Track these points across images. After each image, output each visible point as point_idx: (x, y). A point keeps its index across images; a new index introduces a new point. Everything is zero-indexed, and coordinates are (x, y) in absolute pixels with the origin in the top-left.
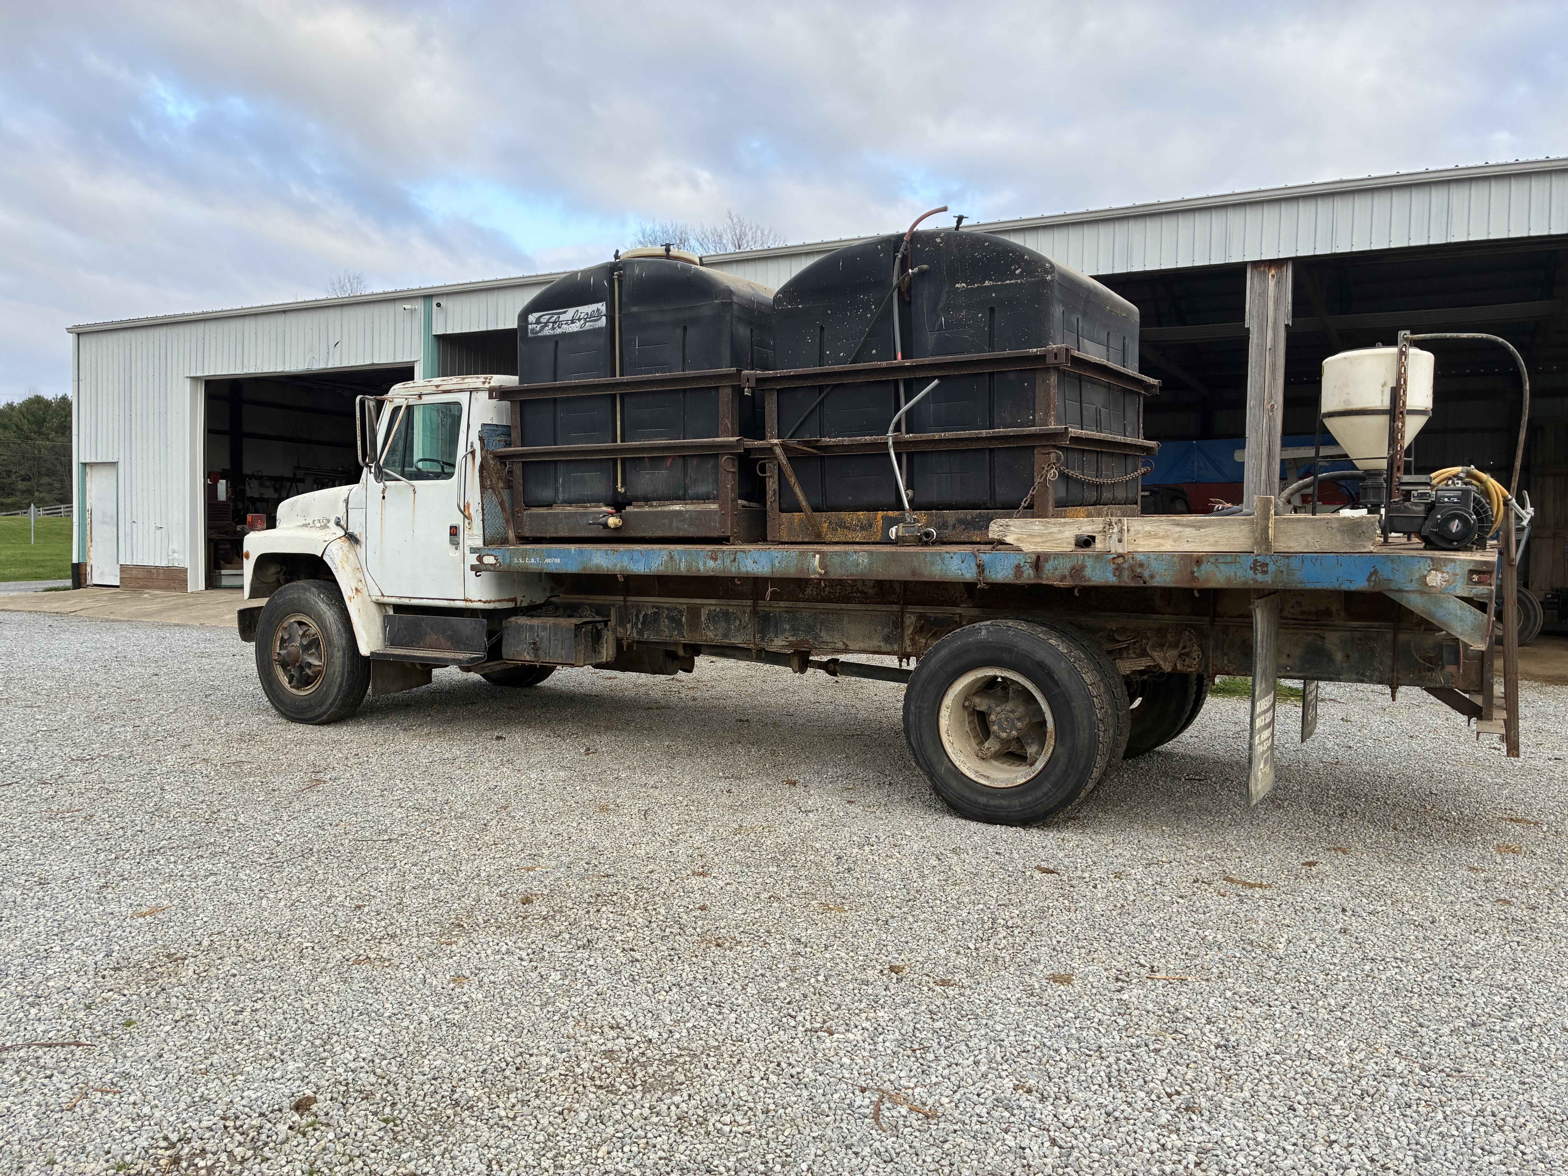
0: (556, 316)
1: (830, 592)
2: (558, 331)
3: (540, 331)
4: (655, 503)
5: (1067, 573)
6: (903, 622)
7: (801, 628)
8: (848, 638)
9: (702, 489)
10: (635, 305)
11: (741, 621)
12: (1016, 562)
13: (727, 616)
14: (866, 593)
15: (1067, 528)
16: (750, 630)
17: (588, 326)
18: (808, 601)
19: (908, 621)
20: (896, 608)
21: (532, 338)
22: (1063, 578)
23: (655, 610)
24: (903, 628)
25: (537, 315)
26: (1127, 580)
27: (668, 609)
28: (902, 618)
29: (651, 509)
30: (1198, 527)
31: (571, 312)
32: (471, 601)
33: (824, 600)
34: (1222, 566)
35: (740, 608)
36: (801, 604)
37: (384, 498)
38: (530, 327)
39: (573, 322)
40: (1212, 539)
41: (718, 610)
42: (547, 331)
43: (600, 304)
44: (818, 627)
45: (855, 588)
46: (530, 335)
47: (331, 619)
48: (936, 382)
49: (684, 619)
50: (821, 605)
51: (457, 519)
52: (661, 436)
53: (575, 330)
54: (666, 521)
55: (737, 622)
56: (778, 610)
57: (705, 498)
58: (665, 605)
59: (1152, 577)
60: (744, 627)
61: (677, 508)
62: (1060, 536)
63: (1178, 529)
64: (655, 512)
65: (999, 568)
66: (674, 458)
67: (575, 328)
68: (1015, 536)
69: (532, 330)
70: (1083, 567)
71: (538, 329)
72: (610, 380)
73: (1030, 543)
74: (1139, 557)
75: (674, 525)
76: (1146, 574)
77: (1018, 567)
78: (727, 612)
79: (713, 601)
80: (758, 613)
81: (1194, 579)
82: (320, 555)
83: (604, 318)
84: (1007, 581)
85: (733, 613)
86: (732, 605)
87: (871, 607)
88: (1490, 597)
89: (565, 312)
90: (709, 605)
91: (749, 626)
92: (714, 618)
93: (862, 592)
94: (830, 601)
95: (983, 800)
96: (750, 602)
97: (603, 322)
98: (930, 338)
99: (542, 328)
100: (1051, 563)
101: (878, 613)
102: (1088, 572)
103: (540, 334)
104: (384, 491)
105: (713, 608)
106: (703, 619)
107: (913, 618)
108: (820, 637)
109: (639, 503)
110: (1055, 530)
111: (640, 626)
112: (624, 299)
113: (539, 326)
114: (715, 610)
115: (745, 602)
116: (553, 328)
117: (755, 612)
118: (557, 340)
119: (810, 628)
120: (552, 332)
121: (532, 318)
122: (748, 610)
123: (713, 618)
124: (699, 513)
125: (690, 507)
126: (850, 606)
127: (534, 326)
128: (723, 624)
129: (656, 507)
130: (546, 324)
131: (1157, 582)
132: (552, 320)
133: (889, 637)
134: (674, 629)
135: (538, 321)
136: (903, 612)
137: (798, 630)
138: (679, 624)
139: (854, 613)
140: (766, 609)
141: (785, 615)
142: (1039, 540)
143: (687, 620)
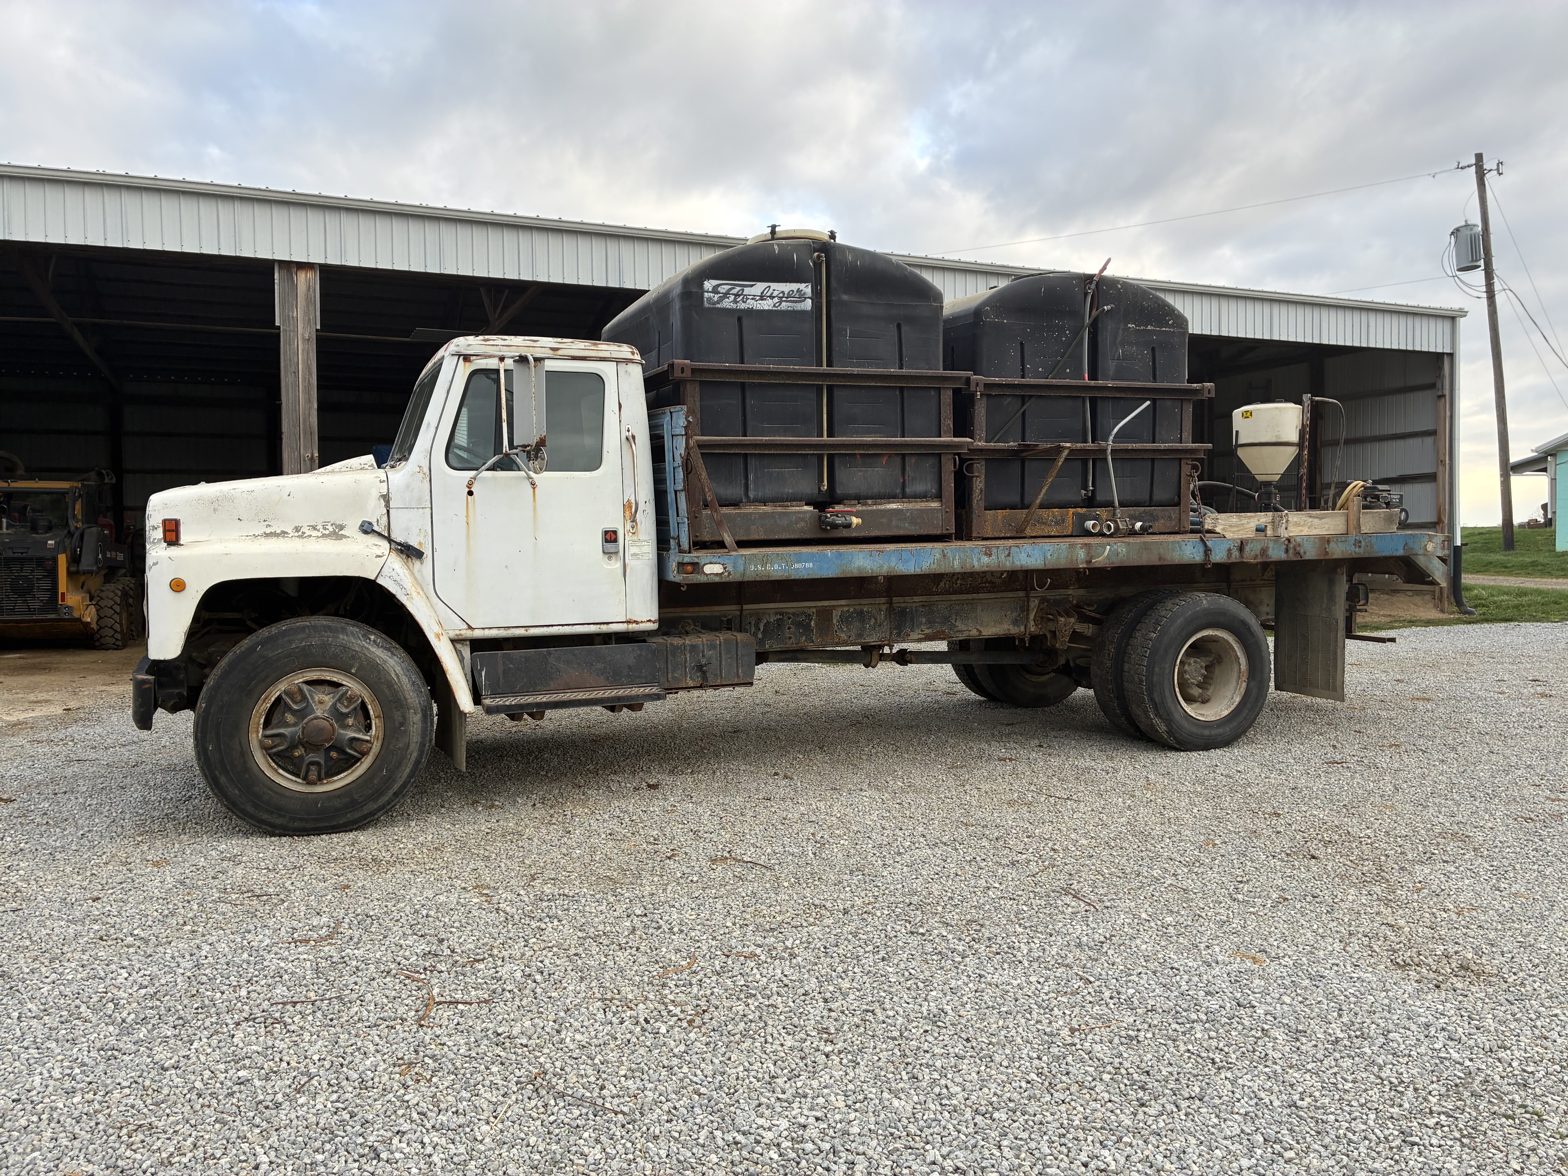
0: (738, 288)
1: (961, 584)
2: (742, 306)
3: (718, 302)
4: (870, 502)
5: (1258, 553)
6: (1028, 606)
7: (938, 620)
8: (981, 625)
9: (919, 488)
10: (845, 293)
11: (876, 619)
12: (1228, 547)
13: (861, 616)
14: (993, 583)
15: (1252, 520)
16: (886, 626)
17: (784, 306)
18: (941, 594)
19: (1032, 605)
20: (1021, 594)
21: (709, 308)
22: (1256, 557)
23: (778, 617)
24: (1028, 610)
25: (715, 282)
26: (1292, 557)
27: (794, 614)
28: (1028, 602)
29: (864, 508)
30: (1320, 518)
31: (759, 287)
32: (636, 622)
33: (955, 592)
34: (1339, 544)
35: (875, 606)
36: (936, 598)
37: (470, 493)
38: (706, 295)
39: (762, 298)
40: (1327, 526)
41: (852, 610)
42: (727, 304)
43: (804, 285)
44: (954, 617)
45: (984, 579)
46: (706, 305)
47: (398, 669)
48: (1148, 403)
49: (812, 623)
50: (954, 597)
51: (616, 521)
52: (875, 433)
53: (766, 308)
54: (884, 520)
55: (873, 621)
56: (914, 605)
57: (923, 497)
58: (790, 611)
59: (1305, 553)
60: (880, 625)
61: (894, 506)
62: (1247, 526)
63: (1311, 520)
64: (872, 511)
65: (1217, 551)
66: (890, 455)
67: (767, 305)
68: (1221, 527)
69: (709, 299)
70: (1268, 548)
71: (716, 299)
72: (814, 369)
73: (1230, 531)
74: (1298, 540)
75: (894, 523)
76: (1302, 551)
77: (1229, 550)
78: (862, 612)
79: (843, 602)
80: (894, 610)
81: (1327, 553)
82: (373, 578)
83: (810, 301)
84: (1223, 561)
85: (868, 612)
86: (865, 605)
87: (1000, 595)
88: (1449, 556)
89: (752, 286)
90: (840, 606)
91: (885, 624)
92: (847, 618)
93: (991, 582)
94: (961, 592)
95: (1206, 732)
96: (883, 600)
97: (808, 305)
98: (1110, 365)
99: (721, 300)
100: (1249, 545)
101: (1006, 600)
102: (1270, 552)
103: (718, 306)
104: (470, 485)
105: (846, 609)
106: (835, 621)
107: (1037, 602)
108: (955, 626)
109: (853, 502)
110: (1245, 522)
111: (760, 636)
112: (834, 283)
113: (717, 296)
114: (848, 611)
115: (878, 600)
116: (735, 301)
117: (891, 608)
118: (741, 316)
119: (946, 620)
120: (734, 306)
121: (708, 285)
122: (884, 607)
123: (845, 619)
124: (921, 511)
125: (910, 506)
126: (981, 596)
127: (712, 295)
128: (857, 624)
129: (870, 505)
130: (726, 295)
131: (1308, 557)
132: (735, 291)
133: (1017, 621)
134: (801, 635)
135: (715, 290)
136: (1027, 597)
137: (934, 622)
138: (807, 628)
139: (986, 601)
140: (903, 605)
141: (921, 609)
142: (1236, 529)
143: (816, 624)
